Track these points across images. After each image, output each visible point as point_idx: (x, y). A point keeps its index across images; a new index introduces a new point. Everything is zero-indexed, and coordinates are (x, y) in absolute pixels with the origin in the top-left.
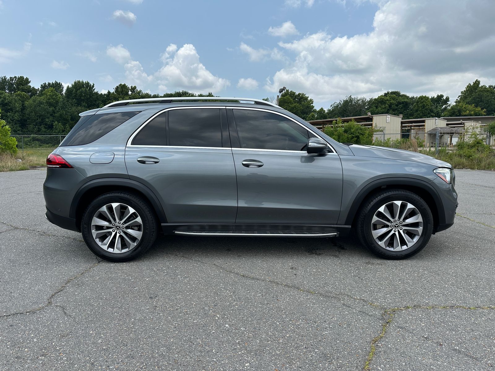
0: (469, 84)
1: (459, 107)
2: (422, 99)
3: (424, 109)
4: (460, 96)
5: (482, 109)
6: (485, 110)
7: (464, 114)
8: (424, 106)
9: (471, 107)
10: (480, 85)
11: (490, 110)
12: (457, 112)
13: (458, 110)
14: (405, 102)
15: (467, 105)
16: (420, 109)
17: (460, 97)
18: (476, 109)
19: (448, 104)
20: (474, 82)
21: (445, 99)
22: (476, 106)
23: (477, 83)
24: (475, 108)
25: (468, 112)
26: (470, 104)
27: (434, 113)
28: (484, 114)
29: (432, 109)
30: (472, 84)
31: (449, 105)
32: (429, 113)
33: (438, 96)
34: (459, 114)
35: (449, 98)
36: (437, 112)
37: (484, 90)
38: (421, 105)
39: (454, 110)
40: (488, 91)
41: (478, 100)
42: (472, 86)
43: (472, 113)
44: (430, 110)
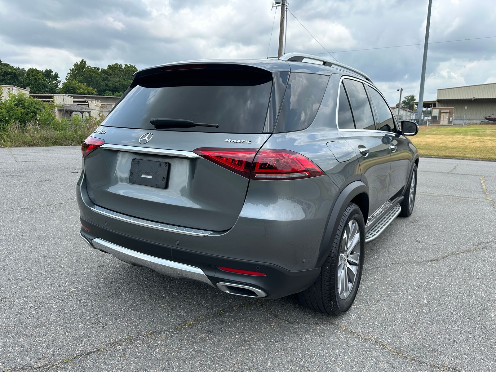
0: (77, 63)
1: (72, 85)
2: (33, 72)
3: (37, 84)
4: (69, 73)
5: (94, 89)
6: (96, 90)
7: (79, 92)
8: (36, 80)
9: (84, 86)
10: (86, 65)
11: (100, 90)
12: (71, 89)
13: (73, 88)
14: (13, 72)
15: (79, 83)
16: (33, 83)
17: (69, 75)
18: (89, 89)
19: (58, 80)
20: (81, 62)
21: (54, 74)
22: (88, 86)
23: (83, 63)
24: (87, 87)
25: (81, 90)
26: (82, 83)
27: (48, 89)
28: (96, 93)
29: (45, 84)
30: (79, 63)
31: (60, 82)
32: (43, 88)
33: (47, 70)
34: (73, 92)
35: (58, 74)
36: (51, 87)
37: (91, 71)
38: (33, 78)
39: (68, 87)
40: (94, 72)
41: (89, 80)
42: (79, 65)
43: (86, 91)
44: (44, 85)
